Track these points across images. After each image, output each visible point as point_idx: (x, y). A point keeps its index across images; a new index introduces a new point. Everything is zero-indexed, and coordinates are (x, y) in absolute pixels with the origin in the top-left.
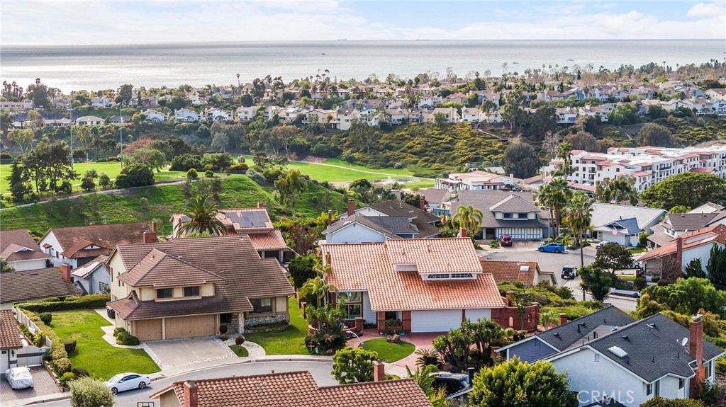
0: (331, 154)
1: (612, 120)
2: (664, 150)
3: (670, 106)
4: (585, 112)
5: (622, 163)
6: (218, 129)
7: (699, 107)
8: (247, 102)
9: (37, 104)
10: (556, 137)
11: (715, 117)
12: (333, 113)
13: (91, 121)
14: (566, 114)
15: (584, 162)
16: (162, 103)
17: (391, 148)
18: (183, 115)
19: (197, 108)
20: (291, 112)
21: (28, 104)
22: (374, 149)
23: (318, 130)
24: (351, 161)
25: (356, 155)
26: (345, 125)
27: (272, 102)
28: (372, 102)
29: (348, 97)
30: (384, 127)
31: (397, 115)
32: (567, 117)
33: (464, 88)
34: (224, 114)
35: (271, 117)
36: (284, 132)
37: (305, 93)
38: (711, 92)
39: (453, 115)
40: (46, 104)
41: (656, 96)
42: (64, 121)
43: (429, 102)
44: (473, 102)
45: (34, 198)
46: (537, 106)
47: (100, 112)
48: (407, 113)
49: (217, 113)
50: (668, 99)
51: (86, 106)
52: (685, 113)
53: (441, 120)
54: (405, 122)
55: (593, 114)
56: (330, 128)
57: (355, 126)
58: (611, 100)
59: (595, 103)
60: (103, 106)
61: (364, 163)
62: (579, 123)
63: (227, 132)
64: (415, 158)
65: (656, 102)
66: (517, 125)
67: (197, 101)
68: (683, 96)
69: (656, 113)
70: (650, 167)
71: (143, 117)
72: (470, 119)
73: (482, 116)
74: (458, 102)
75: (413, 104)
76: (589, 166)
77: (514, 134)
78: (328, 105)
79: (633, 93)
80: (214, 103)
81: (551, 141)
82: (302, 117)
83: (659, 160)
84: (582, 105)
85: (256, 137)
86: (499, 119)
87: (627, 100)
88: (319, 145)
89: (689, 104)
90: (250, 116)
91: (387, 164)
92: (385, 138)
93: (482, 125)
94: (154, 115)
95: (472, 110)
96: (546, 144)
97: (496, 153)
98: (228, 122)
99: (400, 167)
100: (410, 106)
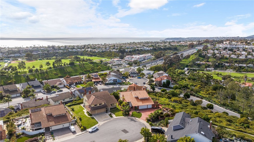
0: (95, 56)
1: (132, 51)
2: (140, 55)
3: (139, 49)
4: (129, 50)
5: (135, 57)
6: (79, 52)
7: (143, 49)
8: (83, 48)
9: (53, 48)
10: (126, 53)
11: (145, 50)
12: (95, 50)
13: (61, 51)
14: (126, 50)
15: (130, 57)
16: (71, 48)
17: (103, 55)
18: (74, 50)
19: (76, 49)
20: (89, 50)
21: (52, 48)
22: (101, 55)
23: (93, 52)
24: (98, 57)
25: (99, 56)
26: (97, 52)
27: (86, 48)
28: (100, 48)
29: (97, 48)
30: (102, 52)
31: (104, 50)
32: (127, 50)
33: (112, 46)
34: (80, 50)
35: (87, 50)
36: (89, 53)
37: (91, 47)
38: (144, 47)
39: (111, 50)
40: (54, 48)
41: (137, 47)
42: (57, 51)
43: (108, 48)
44: (114, 48)
45: (56, 67)
46: (122, 49)
47: (62, 50)
48: (105, 50)
49: (79, 50)
50: (139, 48)
51: (60, 49)
52: (141, 50)
53: (110, 51)
54: (105, 51)
55: (130, 50)
56: (95, 52)
57: (98, 52)
58: (132, 48)
59: (130, 48)
60: (62, 49)
61: (100, 57)
62: (128, 51)
63: (81, 52)
64: (107, 56)
65: (138, 48)
66: (120, 51)
67: (76, 48)
68: (141, 47)
69: (138, 50)
70: (139, 58)
71: (69, 50)
72: (114, 51)
73: (115, 50)
74: (112, 48)
75: (106, 49)
76: (131, 58)
77: (120, 53)
78: (94, 49)
79: (135, 47)
80: (78, 48)
81: (125, 54)
82: (91, 50)
83: (140, 57)
84: (128, 49)
85: (85, 53)
86: (118, 51)
87: (134, 48)
88: (94, 54)
89: (142, 48)
90: (84, 50)
91: (103, 57)
92: (102, 53)
93: (116, 52)
94: (70, 50)
95: (114, 50)
96: (124, 54)
97: (118, 55)
98: (81, 51)
99: (105, 57)
100: (105, 49)
